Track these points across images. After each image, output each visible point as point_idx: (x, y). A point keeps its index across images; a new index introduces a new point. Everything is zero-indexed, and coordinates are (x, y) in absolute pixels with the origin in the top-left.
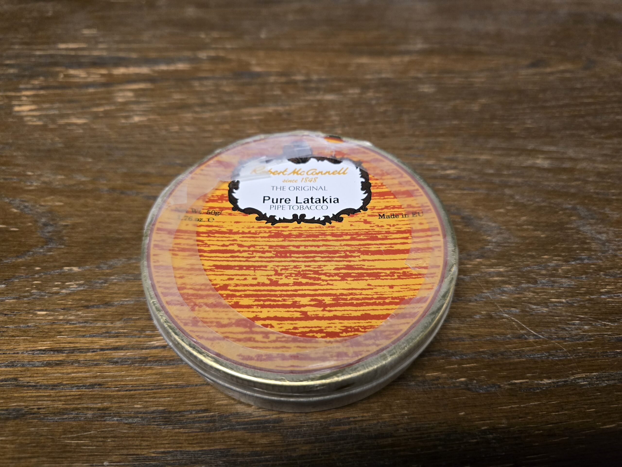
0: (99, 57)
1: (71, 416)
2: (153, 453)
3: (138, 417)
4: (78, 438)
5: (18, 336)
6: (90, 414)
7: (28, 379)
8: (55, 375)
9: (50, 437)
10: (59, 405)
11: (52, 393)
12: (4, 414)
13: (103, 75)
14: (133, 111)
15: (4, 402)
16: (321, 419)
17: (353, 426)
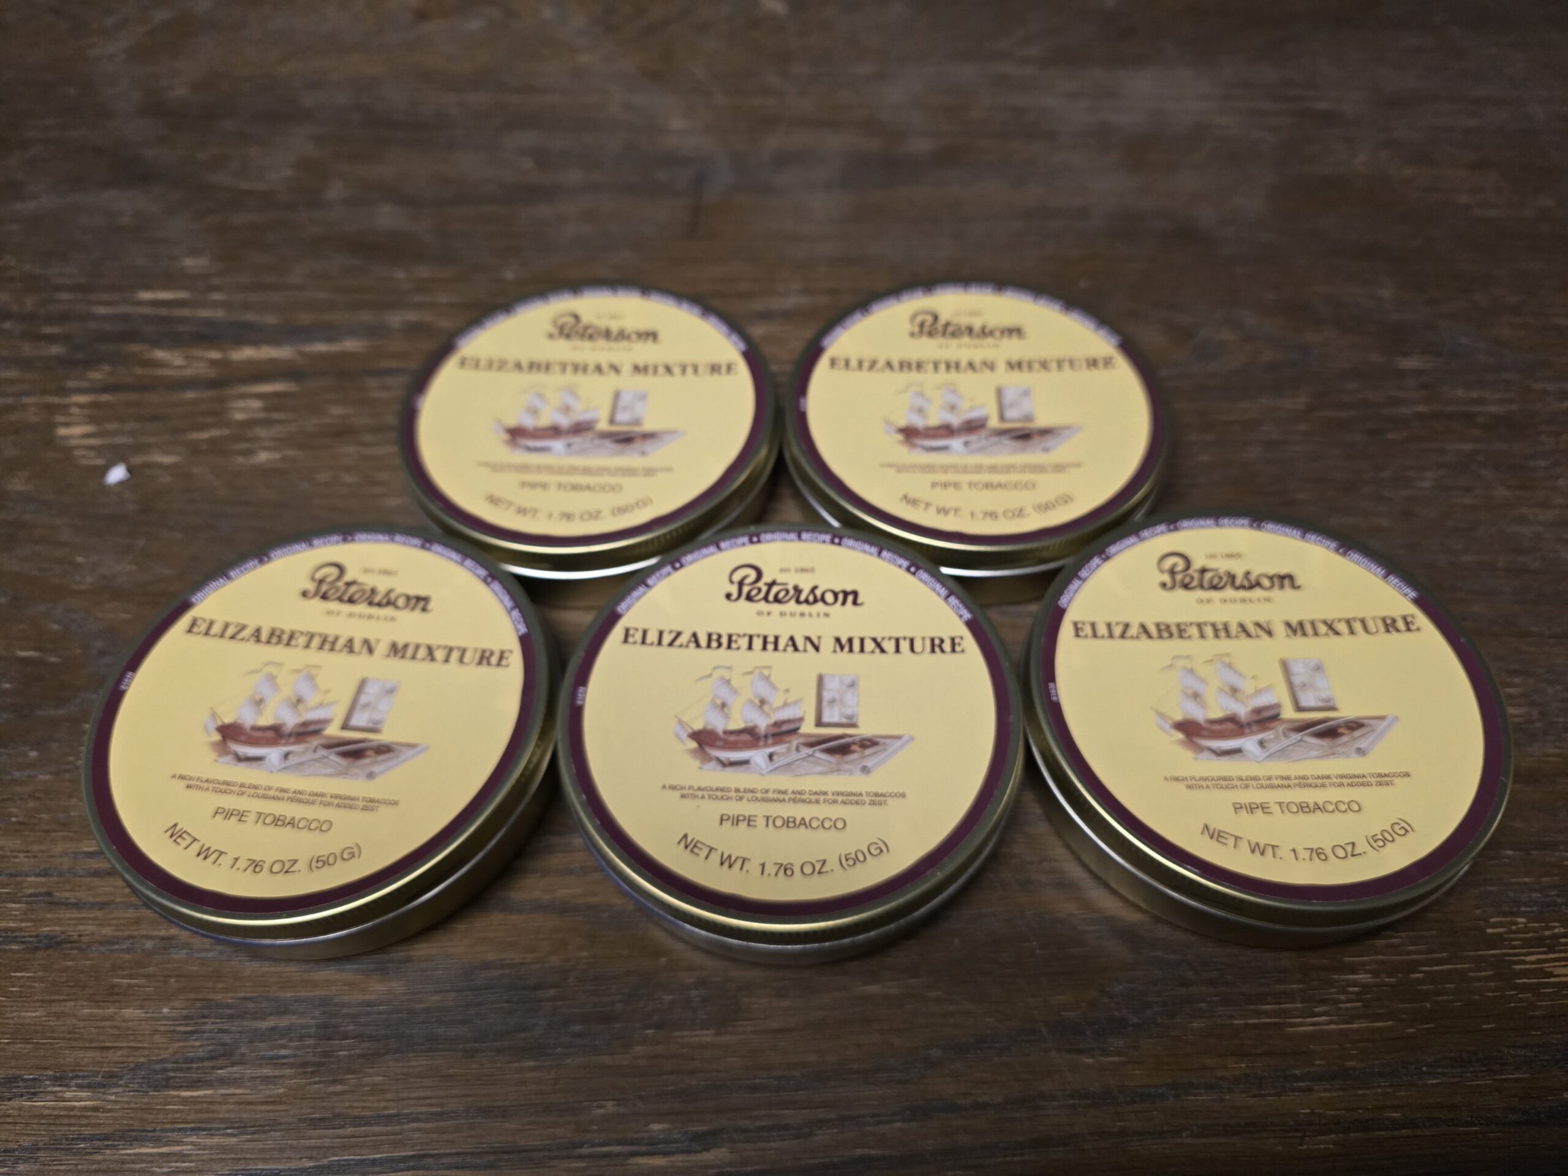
0: (209, 322)
1: (125, 946)
2: (232, 998)
3: (215, 950)
4: (131, 977)
5: (56, 831)
6: (149, 944)
7: (66, 894)
8: (106, 889)
9: (93, 974)
10: (108, 931)
11: (99, 914)
12: (32, 942)
13: (213, 363)
14: (257, 439)
15: (33, 926)
16: (465, 960)
17: (507, 971)
